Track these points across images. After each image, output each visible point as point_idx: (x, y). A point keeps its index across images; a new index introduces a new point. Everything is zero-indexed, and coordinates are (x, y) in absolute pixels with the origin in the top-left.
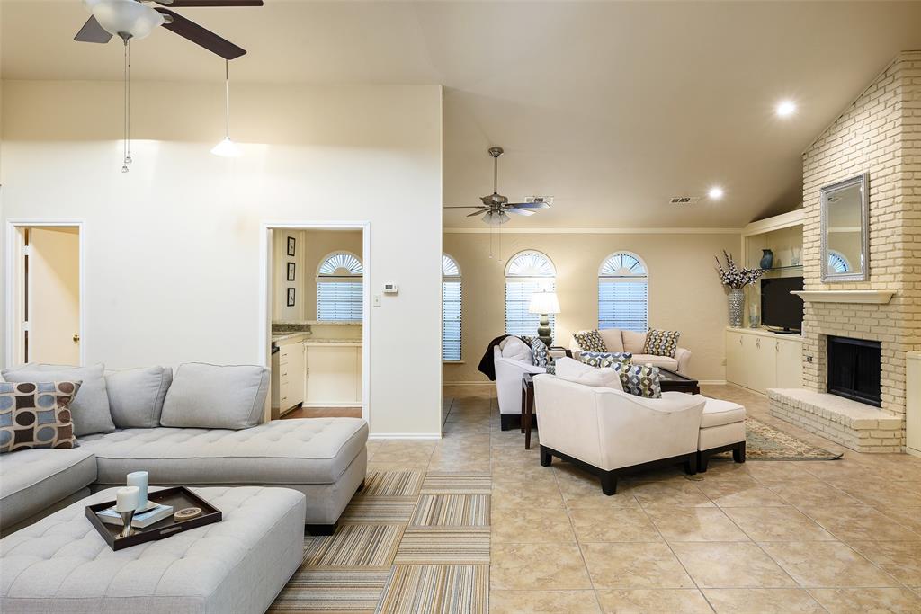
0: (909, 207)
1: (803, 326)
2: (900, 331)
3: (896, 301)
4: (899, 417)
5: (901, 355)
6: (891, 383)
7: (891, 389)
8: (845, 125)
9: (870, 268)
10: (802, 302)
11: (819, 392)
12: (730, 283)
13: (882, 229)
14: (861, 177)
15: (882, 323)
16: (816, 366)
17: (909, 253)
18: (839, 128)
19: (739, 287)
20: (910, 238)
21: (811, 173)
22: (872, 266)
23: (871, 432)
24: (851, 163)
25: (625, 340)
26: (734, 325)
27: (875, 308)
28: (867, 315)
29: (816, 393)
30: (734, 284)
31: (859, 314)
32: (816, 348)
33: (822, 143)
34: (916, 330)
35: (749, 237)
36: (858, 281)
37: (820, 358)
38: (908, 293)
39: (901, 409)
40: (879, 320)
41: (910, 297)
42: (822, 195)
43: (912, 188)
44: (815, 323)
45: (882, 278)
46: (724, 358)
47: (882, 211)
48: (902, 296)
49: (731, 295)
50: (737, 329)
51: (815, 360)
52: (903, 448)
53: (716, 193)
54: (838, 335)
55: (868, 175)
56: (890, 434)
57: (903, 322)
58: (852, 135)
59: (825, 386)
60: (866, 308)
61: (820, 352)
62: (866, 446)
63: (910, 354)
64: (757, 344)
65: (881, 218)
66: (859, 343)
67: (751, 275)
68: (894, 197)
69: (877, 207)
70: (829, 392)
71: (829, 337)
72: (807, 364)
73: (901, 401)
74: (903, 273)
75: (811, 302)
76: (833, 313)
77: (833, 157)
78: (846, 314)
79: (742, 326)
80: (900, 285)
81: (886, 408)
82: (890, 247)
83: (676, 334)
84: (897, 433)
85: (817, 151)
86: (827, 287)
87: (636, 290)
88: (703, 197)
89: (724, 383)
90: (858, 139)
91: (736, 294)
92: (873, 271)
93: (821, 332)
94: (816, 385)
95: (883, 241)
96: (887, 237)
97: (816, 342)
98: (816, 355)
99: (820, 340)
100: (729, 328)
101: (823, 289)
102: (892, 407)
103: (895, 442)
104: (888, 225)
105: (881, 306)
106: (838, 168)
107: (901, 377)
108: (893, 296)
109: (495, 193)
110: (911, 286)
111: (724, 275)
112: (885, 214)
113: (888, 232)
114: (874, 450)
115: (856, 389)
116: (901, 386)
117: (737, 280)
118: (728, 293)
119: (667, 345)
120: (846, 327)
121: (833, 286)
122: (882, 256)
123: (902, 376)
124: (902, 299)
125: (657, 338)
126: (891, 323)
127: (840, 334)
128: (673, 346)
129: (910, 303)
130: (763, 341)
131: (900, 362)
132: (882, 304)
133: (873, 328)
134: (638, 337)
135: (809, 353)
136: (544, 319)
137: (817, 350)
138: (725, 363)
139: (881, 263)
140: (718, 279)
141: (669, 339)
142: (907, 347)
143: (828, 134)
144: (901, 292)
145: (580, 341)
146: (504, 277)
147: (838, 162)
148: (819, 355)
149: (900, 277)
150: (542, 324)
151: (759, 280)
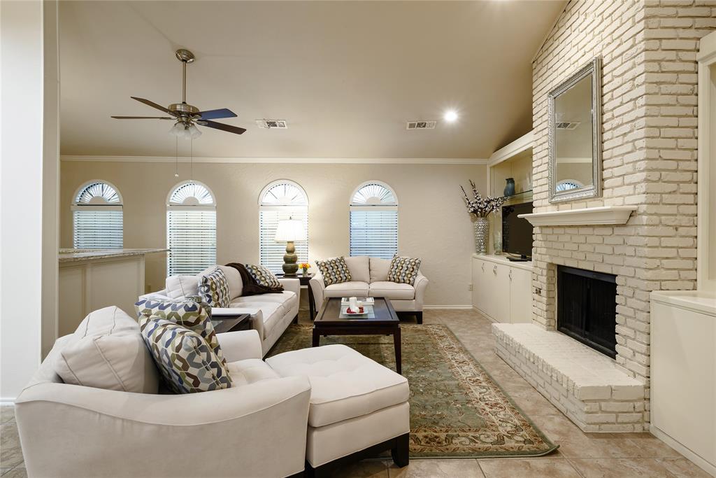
0: (654, 88)
1: (533, 254)
2: (642, 263)
3: (636, 220)
4: (640, 382)
5: (644, 296)
6: (630, 333)
7: (629, 340)
8: (573, 11)
9: (603, 180)
10: (532, 227)
11: (547, 330)
12: (475, 212)
13: (619, 126)
14: (591, 63)
15: (618, 250)
16: (545, 299)
17: (655, 154)
18: (568, 16)
19: (484, 214)
20: (656, 132)
21: (540, 80)
22: (604, 177)
23: (603, 404)
24: (581, 53)
25: (372, 266)
26: (478, 252)
27: (608, 231)
28: (599, 240)
29: (545, 331)
30: (479, 212)
31: (590, 239)
32: (544, 279)
33: (551, 41)
34: (664, 261)
35: (494, 166)
36: (588, 198)
37: (549, 291)
38: (654, 209)
39: (644, 371)
40: (614, 246)
41: (656, 214)
42: (550, 101)
43: (659, 61)
44: (544, 251)
45: (618, 191)
46: (471, 284)
47: (617, 102)
48: (645, 213)
49: (476, 224)
50: (482, 256)
51: (544, 293)
52: (646, 426)
53: (451, 116)
54: (567, 265)
55: (600, 60)
56: (629, 406)
57: (646, 249)
58: (582, 17)
59: (554, 323)
60: (597, 231)
61: (549, 283)
62: (595, 424)
63: (656, 294)
64: (494, 271)
65: (616, 112)
66: (590, 276)
67: (493, 203)
68: (633, 79)
69: (612, 99)
70: (559, 329)
71: (559, 266)
72: (536, 296)
73: (643, 359)
74: (646, 180)
75: (541, 227)
76: (562, 238)
77: (562, 54)
78: (575, 239)
79: (487, 253)
80: (642, 198)
81: (623, 365)
82: (629, 147)
83: (417, 261)
84: (638, 404)
85: (546, 54)
86: (555, 207)
87: (388, 218)
88: (439, 122)
89: (470, 307)
90: (589, 19)
91: (481, 223)
92: (606, 184)
93: (550, 261)
94: (544, 321)
95: (619, 141)
96: (625, 134)
97: (545, 272)
98: (544, 287)
99: (549, 270)
100: (475, 254)
101: (551, 210)
102: (630, 364)
103: (636, 416)
104: (627, 118)
105: (616, 229)
106: (567, 64)
107: (643, 326)
108: (632, 214)
109: (184, 103)
110: (657, 199)
111: (469, 203)
112: (622, 104)
113: (626, 128)
114: (606, 429)
115: (587, 329)
116: (644, 338)
117: (481, 208)
118: (474, 220)
119: (407, 272)
120: (575, 255)
121: (561, 206)
122: (617, 161)
123: (645, 325)
124: (645, 217)
125: (399, 265)
126: (630, 251)
127: (569, 264)
128: (413, 274)
129: (658, 222)
130: (500, 269)
131: (642, 305)
132: (617, 226)
133: (606, 258)
134: (383, 264)
135: (538, 284)
136: (290, 246)
137: (545, 281)
138: (471, 288)
139: (617, 171)
140: (466, 207)
141: (409, 266)
142: (651, 285)
143: (556, 28)
144: (643, 208)
145: (322, 268)
146: (257, 206)
147: (567, 57)
148: (548, 287)
149: (642, 187)
150: (288, 252)
151: (501, 207)
